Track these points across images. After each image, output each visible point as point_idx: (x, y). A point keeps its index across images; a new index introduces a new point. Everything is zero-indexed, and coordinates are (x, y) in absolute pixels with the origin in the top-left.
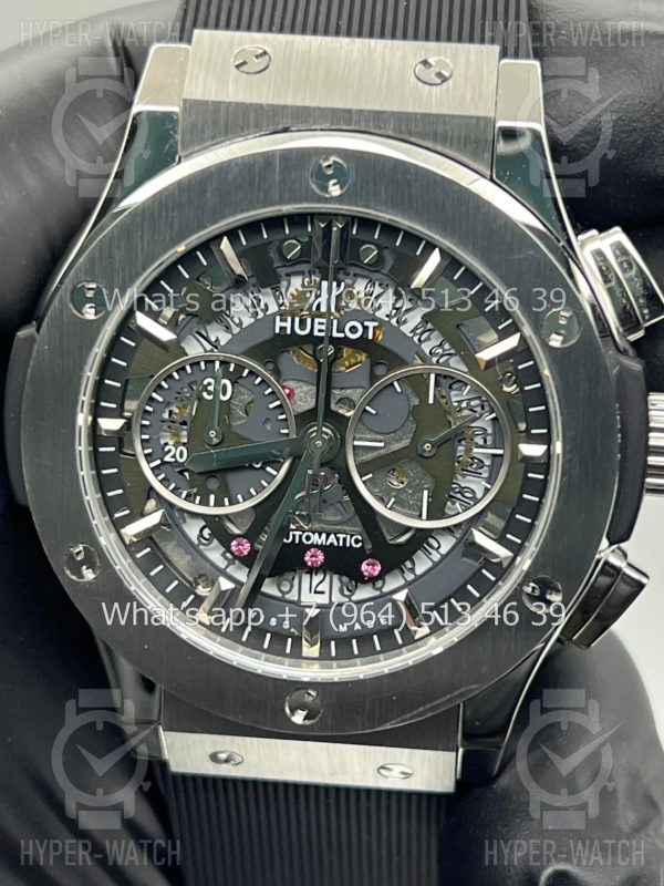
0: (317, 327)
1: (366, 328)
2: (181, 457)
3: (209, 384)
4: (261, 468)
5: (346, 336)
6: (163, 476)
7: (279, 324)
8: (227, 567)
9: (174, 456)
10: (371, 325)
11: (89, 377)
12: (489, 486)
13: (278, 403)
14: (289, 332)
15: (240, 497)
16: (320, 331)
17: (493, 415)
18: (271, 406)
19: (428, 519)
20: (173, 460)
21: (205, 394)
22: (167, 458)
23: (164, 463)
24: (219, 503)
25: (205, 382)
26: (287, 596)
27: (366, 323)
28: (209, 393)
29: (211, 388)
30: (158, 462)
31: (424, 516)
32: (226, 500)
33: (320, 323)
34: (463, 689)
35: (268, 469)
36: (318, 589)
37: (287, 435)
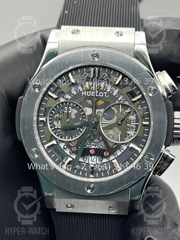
0: (92, 94)
1: (104, 94)
2: (59, 127)
3: (66, 108)
4: (79, 129)
5: (99, 96)
6: (55, 132)
7: (83, 93)
8: (70, 155)
9: (57, 127)
10: (105, 93)
11: (36, 108)
12: (135, 132)
13: (83, 113)
14: (85, 95)
15: (74, 137)
16: (93, 95)
17: (136, 115)
18: (81, 114)
19: (120, 141)
20: (57, 128)
21: (65, 111)
22: (56, 127)
23: (55, 129)
24: (68, 138)
25: (65, 108)
26: (85, 162)
27: (104, 93)
28: (66, 111)
29: (66, 109)
30: (53, 128)
31: (119, 140)
32: (70, 137)
33: (93, 93)
34: (130, 183)
35: (81, 129)
36: (93, 160)
37: (85, 121)
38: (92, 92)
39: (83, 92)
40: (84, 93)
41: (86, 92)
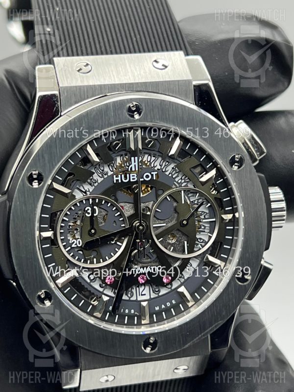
0: (131, 178)
1: (152, 175)
2: (79, 244)
3: (88, 209)
4: (115, 243)
5: (144, 180)
6: (72, 254)
7: (115, 179)
8: (104, 290)
9: (76, 244)
10: (154, 173)
12: (211, 235)
13: (119, 213)
14: (120, 181)
15: (107, 258)
16: (133, 179)
17: (209, 205)
18: (116, 215)
19: (188, 253)
20: (76, 246)
21: (87, 214)
22: (73, 246)
23: (72, 248)
24: (98, 262)
25: (86, 209)
26: (132, 299)
27: (152, 173)
28: (89, 213)
29: (89, 211)
30: (69, 248)
31: (186, 253)
32: (101, 260)
33: (133, 176)
35: (118, 243)
36: (143, 293)
37: (125, 227)
38: (131, 175)
39: (115, 176)
40: (117, 178)
41: (119, 176)
